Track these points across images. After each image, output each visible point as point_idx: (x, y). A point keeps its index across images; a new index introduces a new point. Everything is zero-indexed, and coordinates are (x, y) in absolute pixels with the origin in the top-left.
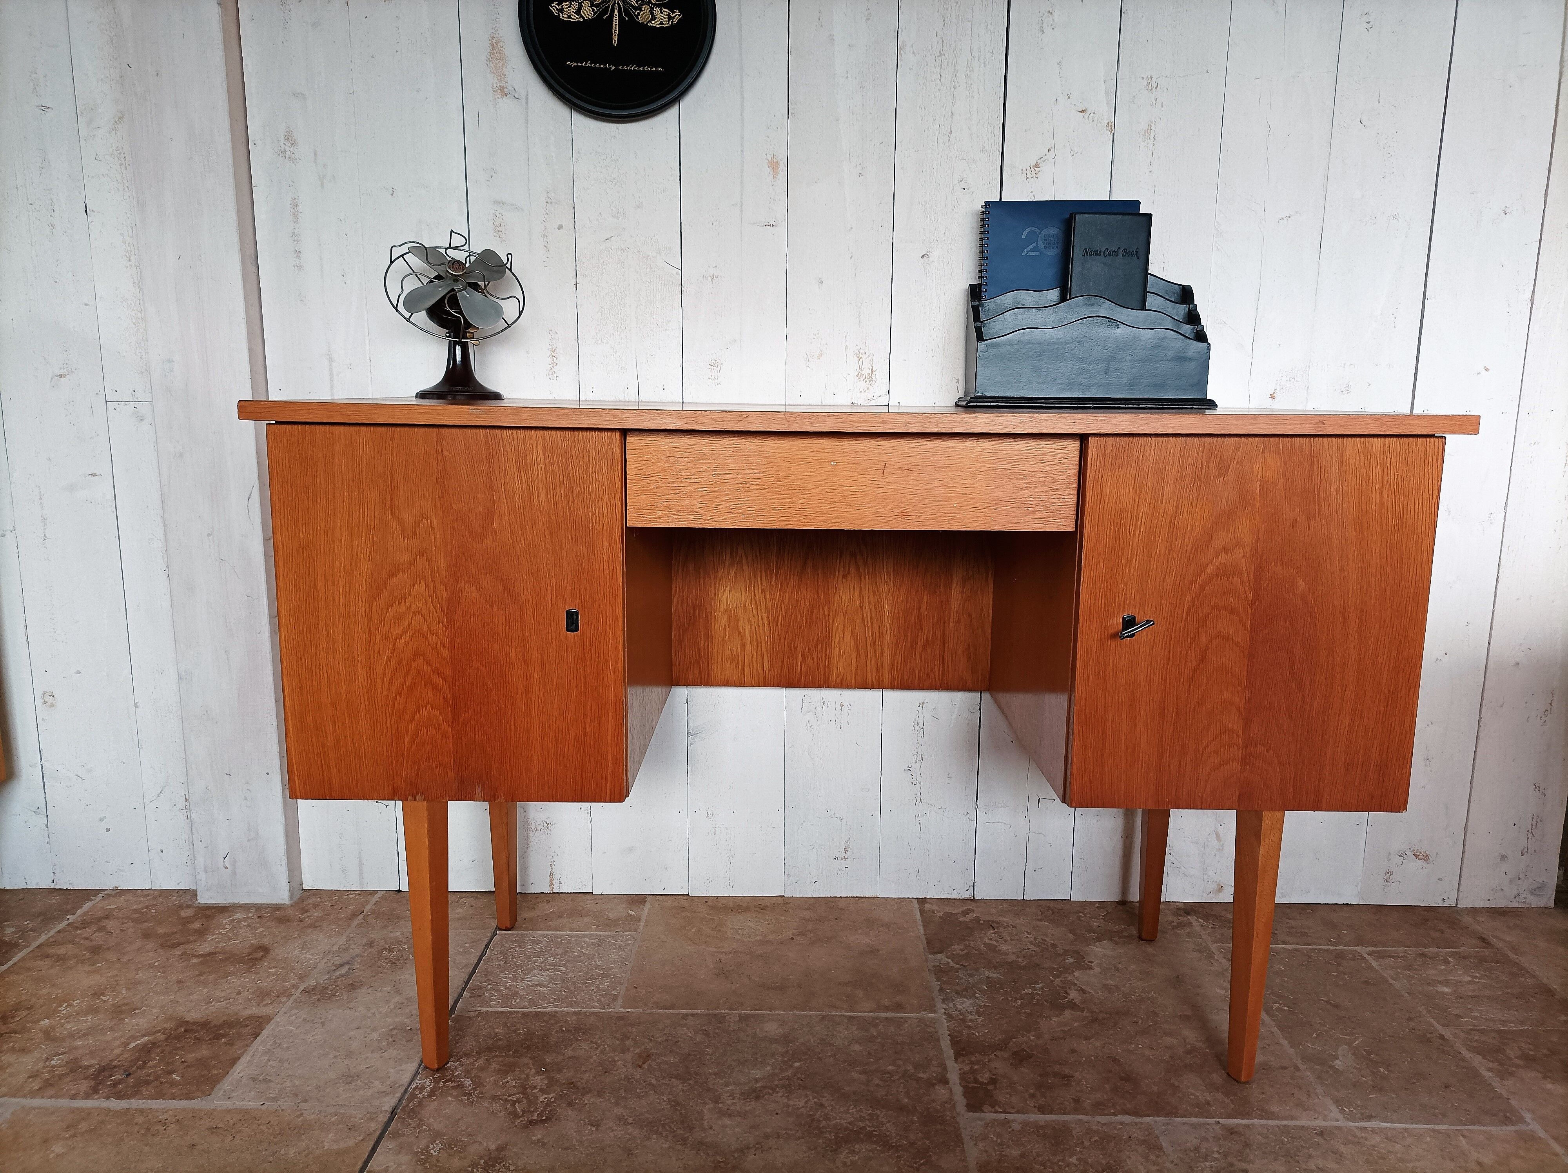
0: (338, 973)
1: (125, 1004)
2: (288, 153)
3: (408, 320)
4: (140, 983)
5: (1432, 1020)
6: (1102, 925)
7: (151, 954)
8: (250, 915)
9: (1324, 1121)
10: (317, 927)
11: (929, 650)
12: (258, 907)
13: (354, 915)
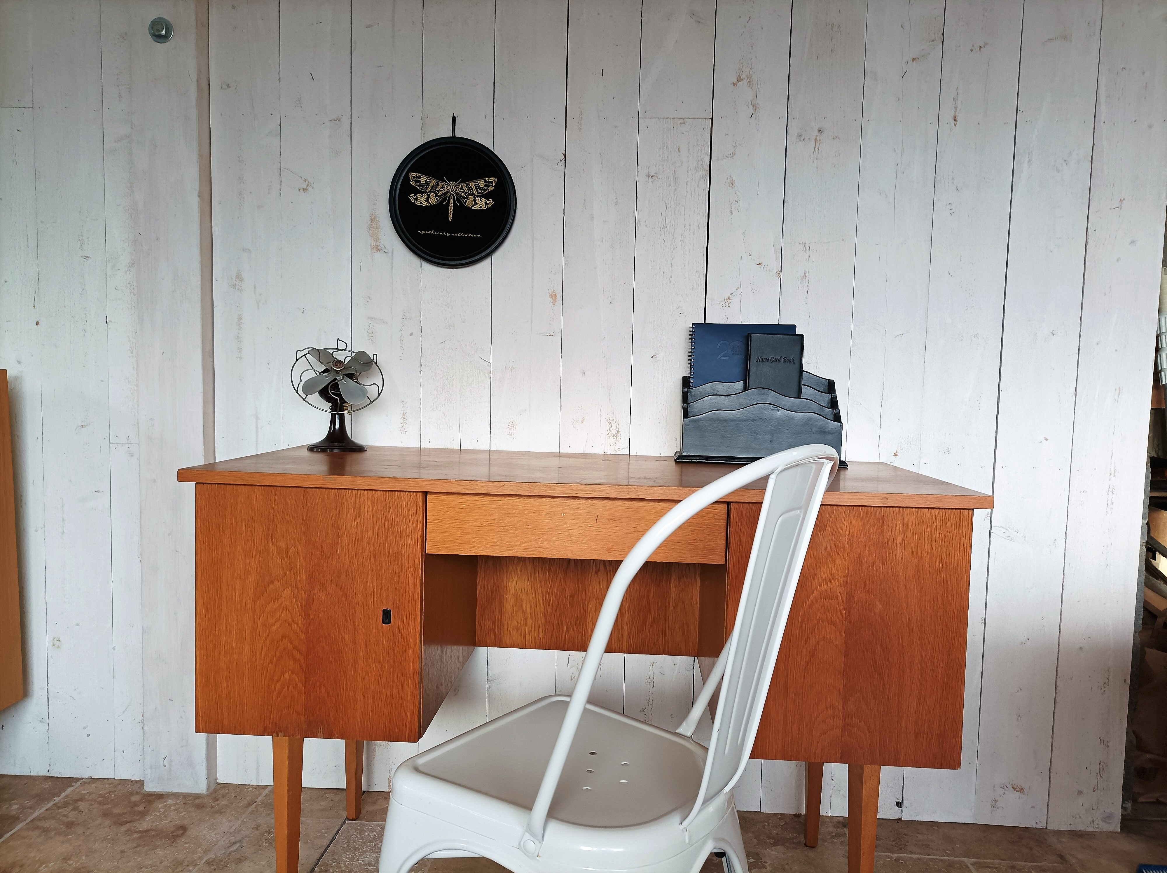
0: (231, 849)
1: (83, 868)
2: (237, 286)
3: (304, 400)
4: (95, 851)
6: (779, 833)
7: (107, 829)
8: (179, 802)
10: (222, 813)
11: (655, 627)
12: (185, 796)
13: (249, 804)
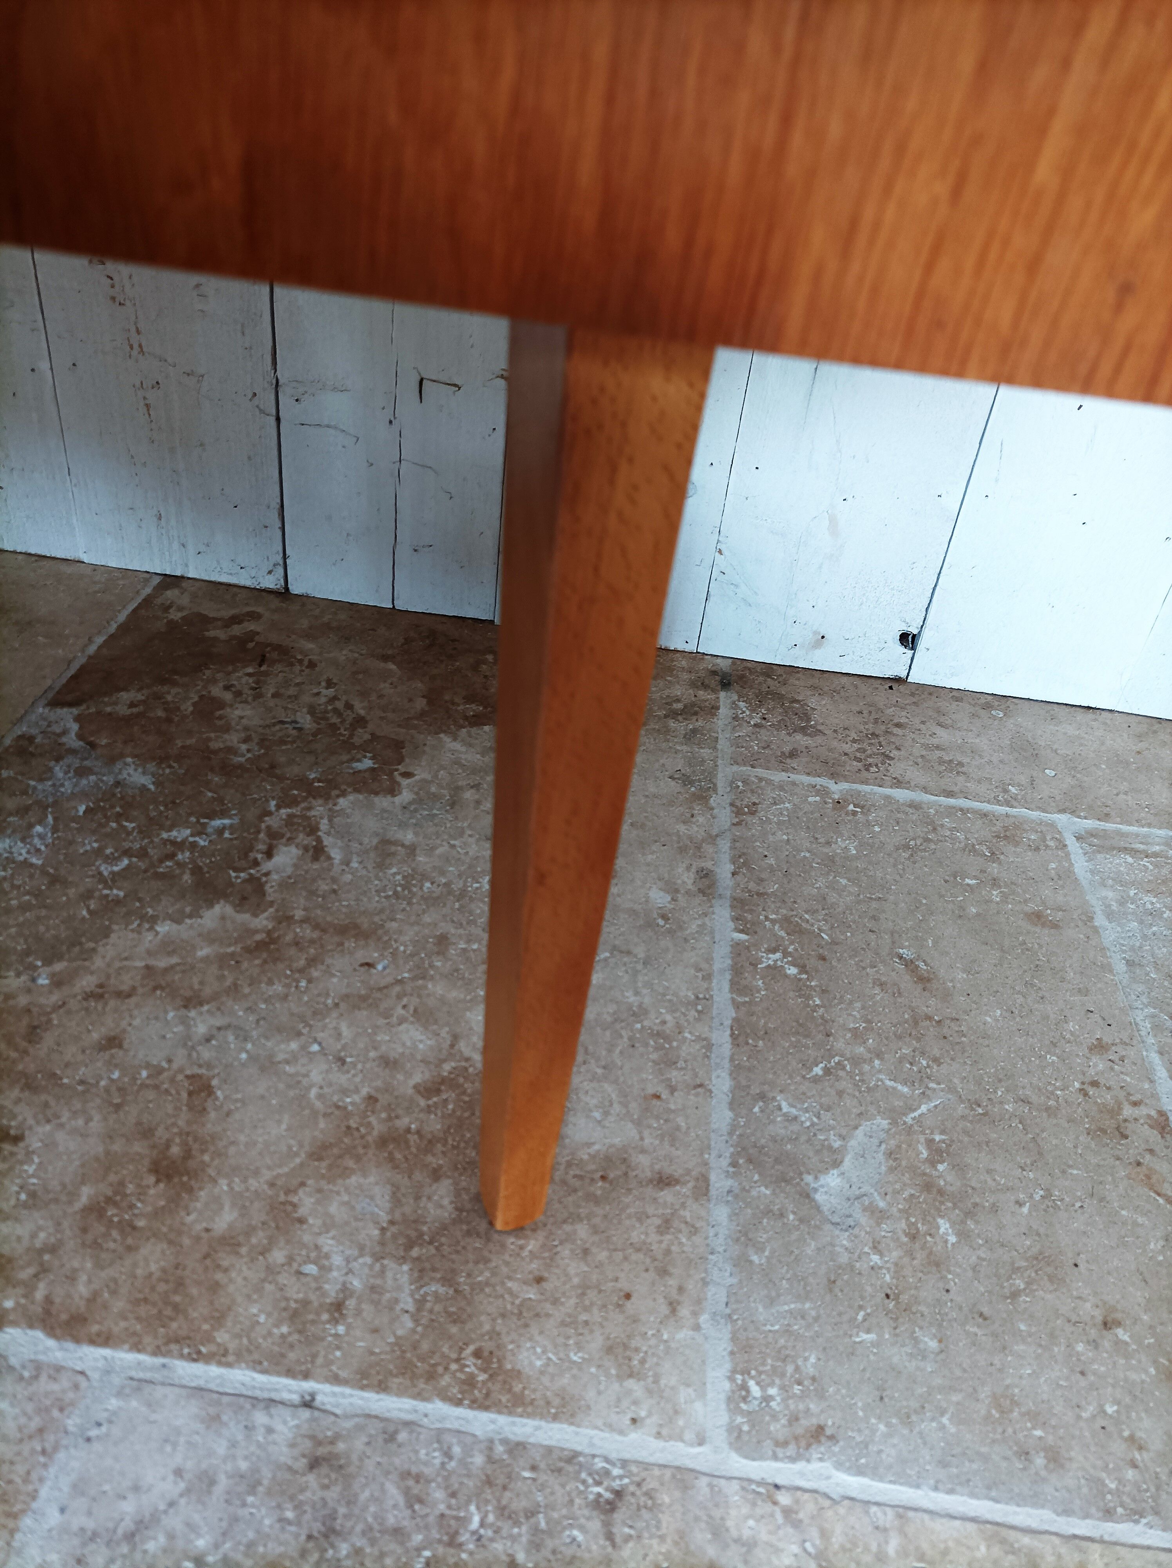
5: (1155, 1058)
9: (658, 1435)
